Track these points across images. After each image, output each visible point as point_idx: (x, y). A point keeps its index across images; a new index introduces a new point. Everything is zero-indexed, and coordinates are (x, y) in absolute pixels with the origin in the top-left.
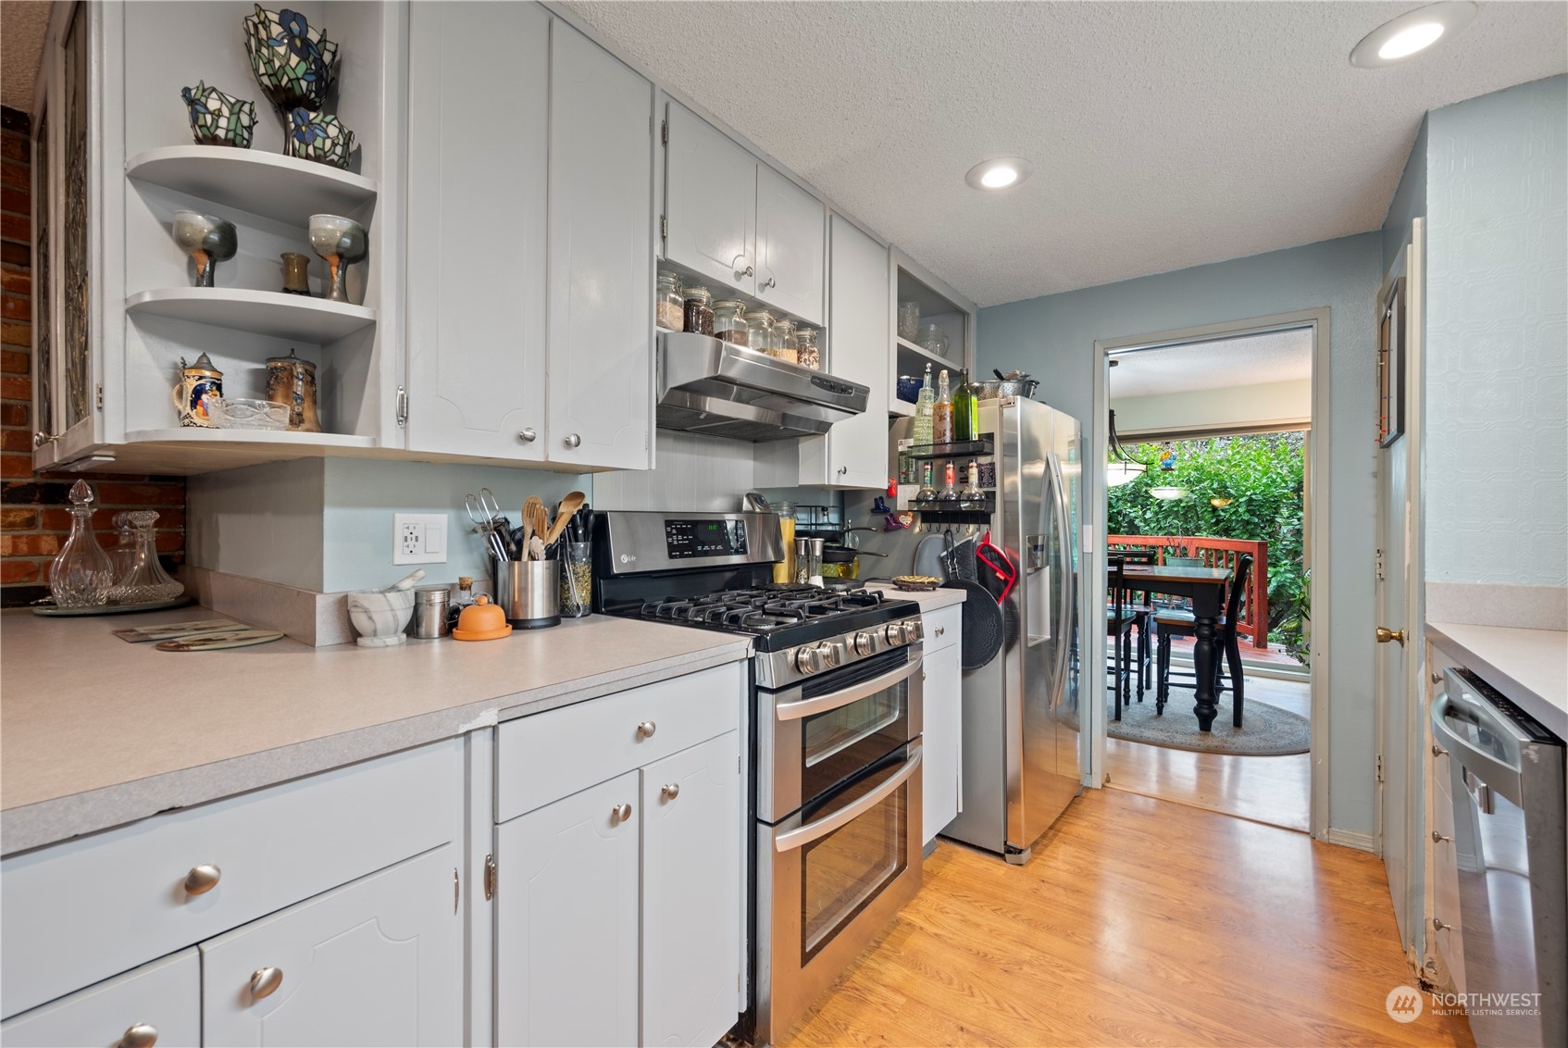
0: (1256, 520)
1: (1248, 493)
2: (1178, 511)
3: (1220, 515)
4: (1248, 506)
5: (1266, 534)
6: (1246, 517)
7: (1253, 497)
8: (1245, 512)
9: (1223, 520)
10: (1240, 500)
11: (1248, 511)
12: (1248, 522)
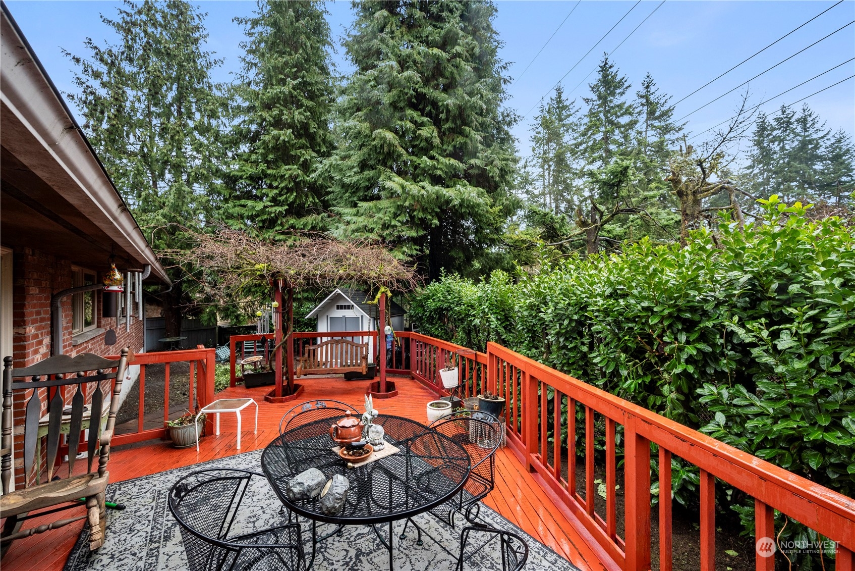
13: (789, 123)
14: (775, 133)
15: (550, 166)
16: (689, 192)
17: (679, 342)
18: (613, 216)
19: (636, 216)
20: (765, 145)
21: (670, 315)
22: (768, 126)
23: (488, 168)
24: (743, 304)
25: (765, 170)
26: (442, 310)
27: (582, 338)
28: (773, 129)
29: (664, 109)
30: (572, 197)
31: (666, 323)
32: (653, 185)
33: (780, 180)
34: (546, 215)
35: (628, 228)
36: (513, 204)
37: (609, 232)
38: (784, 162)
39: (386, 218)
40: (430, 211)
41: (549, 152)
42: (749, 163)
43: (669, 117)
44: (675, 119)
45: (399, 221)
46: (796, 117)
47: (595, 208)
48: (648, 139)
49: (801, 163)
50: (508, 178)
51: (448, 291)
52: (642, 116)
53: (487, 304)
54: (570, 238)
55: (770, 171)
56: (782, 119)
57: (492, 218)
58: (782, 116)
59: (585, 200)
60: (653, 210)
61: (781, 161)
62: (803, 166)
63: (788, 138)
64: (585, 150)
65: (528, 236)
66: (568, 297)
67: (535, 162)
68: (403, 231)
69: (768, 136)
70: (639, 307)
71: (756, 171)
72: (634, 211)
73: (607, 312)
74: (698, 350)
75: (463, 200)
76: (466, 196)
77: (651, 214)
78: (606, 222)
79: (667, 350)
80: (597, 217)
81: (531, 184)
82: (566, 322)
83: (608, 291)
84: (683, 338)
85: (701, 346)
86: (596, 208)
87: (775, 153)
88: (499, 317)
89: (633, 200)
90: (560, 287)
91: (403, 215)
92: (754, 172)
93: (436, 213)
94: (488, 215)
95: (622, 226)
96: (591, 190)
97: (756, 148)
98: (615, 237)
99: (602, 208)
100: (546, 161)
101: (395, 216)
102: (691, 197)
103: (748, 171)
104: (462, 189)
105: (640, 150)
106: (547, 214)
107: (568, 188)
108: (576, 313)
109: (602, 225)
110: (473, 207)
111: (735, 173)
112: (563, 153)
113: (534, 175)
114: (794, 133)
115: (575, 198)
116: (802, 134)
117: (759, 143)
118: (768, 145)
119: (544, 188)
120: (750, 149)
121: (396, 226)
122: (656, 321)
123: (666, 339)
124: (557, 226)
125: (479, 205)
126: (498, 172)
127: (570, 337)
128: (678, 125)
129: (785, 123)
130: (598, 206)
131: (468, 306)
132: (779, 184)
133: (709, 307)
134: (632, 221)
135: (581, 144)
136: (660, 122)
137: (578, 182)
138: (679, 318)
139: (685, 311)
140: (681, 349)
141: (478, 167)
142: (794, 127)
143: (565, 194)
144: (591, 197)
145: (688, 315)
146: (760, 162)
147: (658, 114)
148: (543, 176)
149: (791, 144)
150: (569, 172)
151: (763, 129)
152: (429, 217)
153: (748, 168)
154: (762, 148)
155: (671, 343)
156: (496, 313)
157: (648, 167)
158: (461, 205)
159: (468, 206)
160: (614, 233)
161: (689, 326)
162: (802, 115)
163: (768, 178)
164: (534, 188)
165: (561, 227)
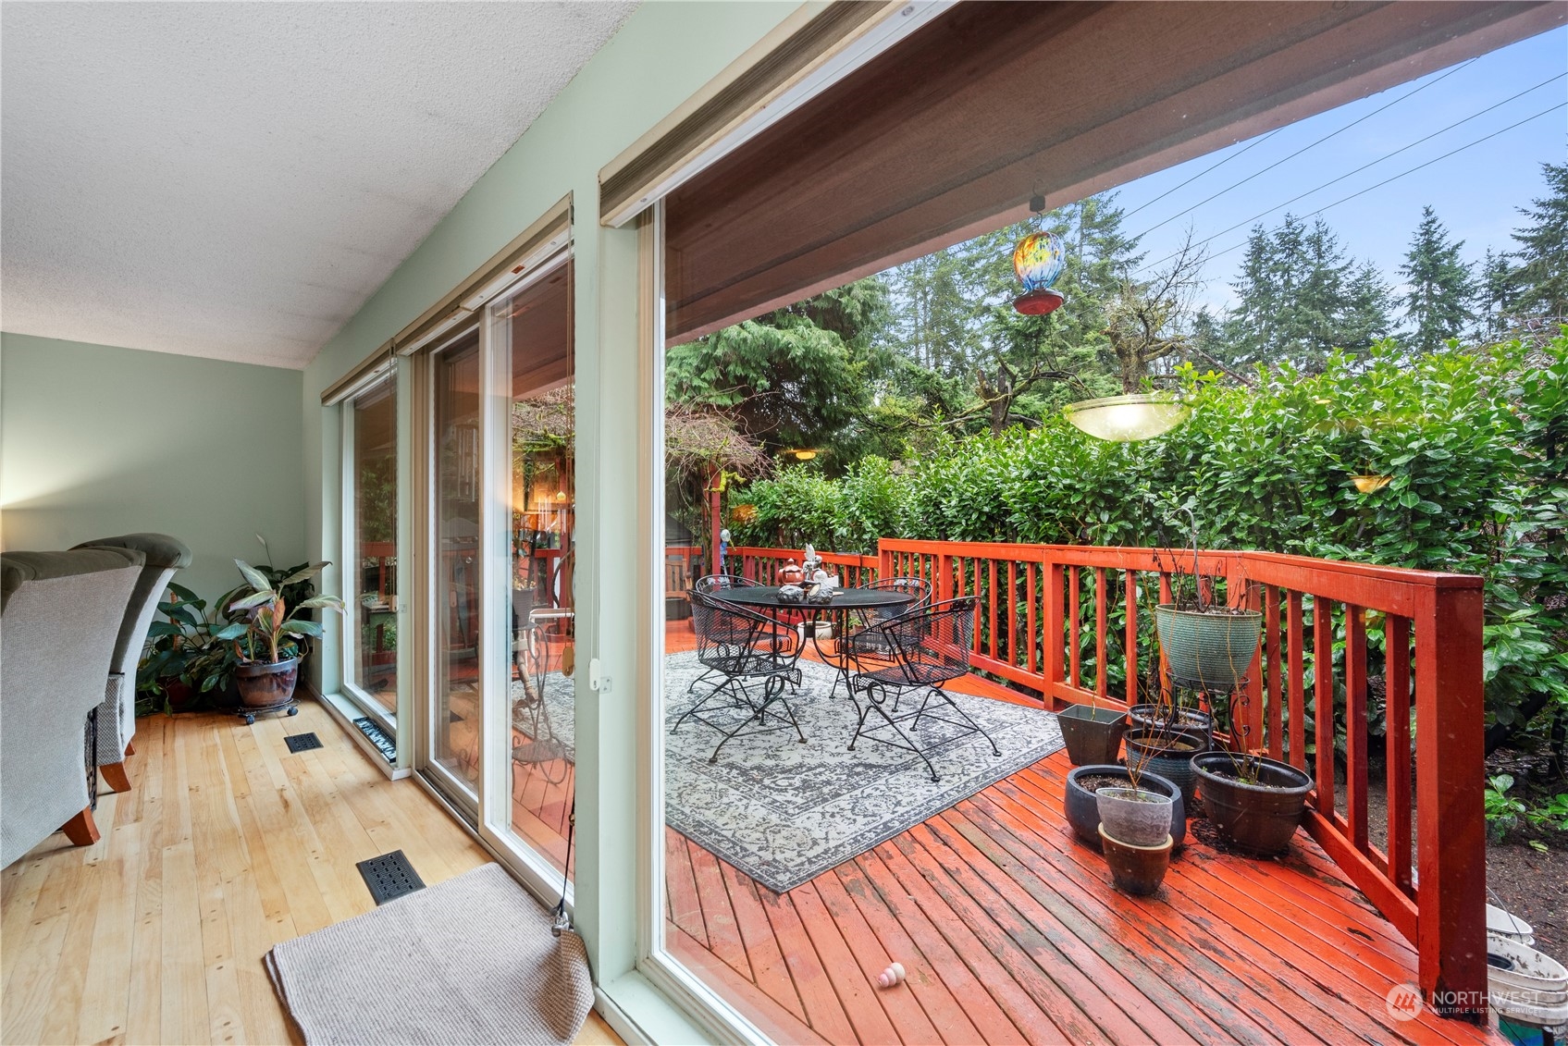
0: (1438, 509)
1: (1415, 445)
2: (1249, 494)
3: (1345, 501)
4: (1414, 477)
5: (1468, 541)
6: (1410, 502)
7: (1429, 453)
8: (1406, 490)
9: (1353, 513)
10: (1394, 462)
11: (1413, 488)
12: (1416, 515)
13: (1297, 243)
14: (1276, 257)
15: (926, 294)
16: (1132, 351)
17: (1101, 522)
18: (1030, 382)
19: (1063, 384)
20: (1263, 275)
21: (1092, 492)
22: (1267, 244)
23: (843, 300)
24: (1159, 475)
25: (1263, 317)
26: (777, 521)
27: (993, 536)
28: (1275, 252)
29: (1110, 211)
30: (963, 351)
31: (1088, 501)
32: (1091, 335)
33: (1285, 334)
34: (928, 378)
35: (1052, 401)
36: (881, 359)
37: (1024, 407)
38: (1290, 306)
39: (683, 375)
40: (753, 364)
41: (925, 271)
42: (1238, 303)
43: (1115, 224)
44: (1125, 230)
45: (704, 380)
46: (1306, 234)
47: (1004, 370)
48: (1084, 258)
49: (1314, 308)
50: (872, 316)
51: (787, 492)
52: (1074, 220)
53: (857, 505)
54: (966, 415)
55: (1270, 318)
56: (1287, 235)
57: (850, 380)
58: (1286, 231)
59: (985, 355)
60: (1087, 375)
61: (1286, 304)
62: (1317, 313)
63: (1296, 267)
64: (986, 271)
65: (904, 410)
66: (977, 485)
67: (900, 285)
68: (711, 396)
69: (1267, 260)
70: (1061, 486)
71: (1251, 318)
72: (1059, 377)
73: (1024, 498)
74: (1121, 528)
75: (807, 350)
76: (813, 343)
77: (1084, 381)
78: (1020, 392)
79: (1089, 531)
80: (1008, 384)
81: (894, 323)
82: (974, 516)
83: (1026, 473)
84: (1105, 517)
85: (1122, 523)
86: (1006, 369)
87: (1277, 289)
88: (876, 523)
89: (1059, 359)
90: (965, 473)
91: (709, 371)
92: (1248, 319)
93: (764, 368)
94: (844, 375)
95: (1042, 399)
96: (994, 340)
97: (1249, 279)
98: (1032, 416)
99: (1014, 369)
100: (918, 285)
101: (699, 371)
102: (1134, 359)
103: (1237, 318)
104: (807, 332)
105: (1071, 277)
106: (932, 376)
107: (956, 333)
108: (986, 505)
109: (1014, 396)
110: (822, 361)
111: (1220, 319)
112: (949, 273)
113: (899, 308)
114: (1304, 259)
115: (969, 351)
116: (1315, 261)
117: (1253, 272)
118: (1268, 276)
119: (916, 332)
120: (1241, 280)
121: (699, 388)
122: (1078, 499)
123: (1088, 520)
124: (947, 396)
125: (830, 358)
126: (859, 306)
127: (980, 535)
128: (1128, 237)
129: (1290, 243)
130: (1008, 366)
131: (823, 512)
132: (1284, 340)
133: (1129, 481)
134: (1058, 392)
135: (978, 259)
136: (1101, 232)
137: (973, 325)
138: (1102, 496)
139: (1107, 487)
140: (1103, 531)
141: (828, 298)
142: (1304, 249)
143: (951, 343)
144: (995, 351)
145: (1111, 491)
146: (1255, 304)
147: (1098, 219)
148: (915, 310)
149: (1300, 276)
150: (957, 306)
151: (1258, 249)
152: (752, 375)
153: (1238, 312)
154: (1258, 281)
155: (1093, 524)
156: (871, 517)
157: (1083, 305)
158: (805, 357)
159: (815, 360)
160: (1032, 409)
161: (1111, 503)
162: (1315, 231)
163: (1269, 329)
164: (899, 331)
165: (952, 397)
